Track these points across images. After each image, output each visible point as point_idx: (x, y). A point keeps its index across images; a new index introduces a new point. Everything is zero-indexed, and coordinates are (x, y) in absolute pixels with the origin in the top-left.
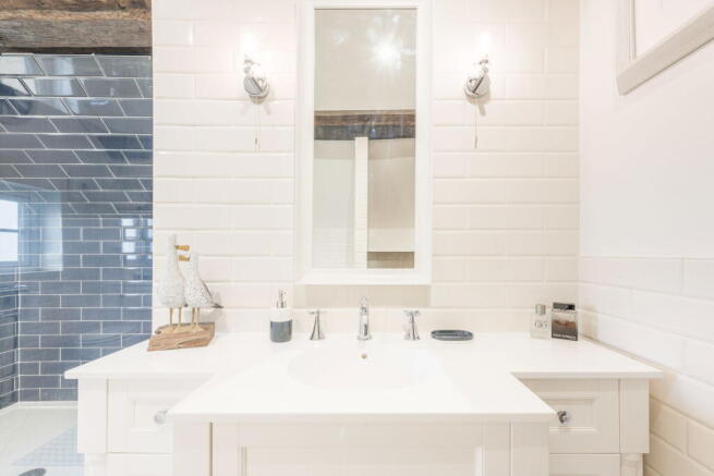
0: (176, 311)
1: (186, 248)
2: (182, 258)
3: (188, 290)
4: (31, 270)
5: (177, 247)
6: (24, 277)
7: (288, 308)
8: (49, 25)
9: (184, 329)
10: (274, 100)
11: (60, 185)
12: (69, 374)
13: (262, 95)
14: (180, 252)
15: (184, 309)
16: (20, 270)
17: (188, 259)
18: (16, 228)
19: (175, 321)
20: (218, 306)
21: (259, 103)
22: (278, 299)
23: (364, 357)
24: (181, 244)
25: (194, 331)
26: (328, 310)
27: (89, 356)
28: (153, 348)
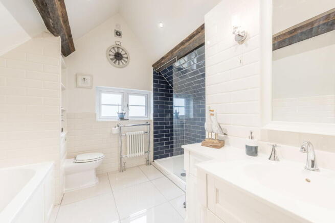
0: (210, 134)
1: (213, 111)
2: (212, 115)
3: (214, 126)
4: (187, 118)
5: (210, 111)
6: (186, 119)
7: (255, 140)
8: (185, 48)
9: (213, 141)
10: (250, 38)
11: (191, 92)
12: (183, 147)
13: (243, 39)
14: (211, 112)
15: (213, 133)
16: (184, 118)
17: (213, 115)
18: (184, 106)
19: (210, 137)
20: (225, 134)
21: (242, 44)
22: (249, 134)
23: (308, 181)
24: (211, 109)
25: (216, 142)
26: (281, 145)
27: (189, 143)
28: (203, 145)
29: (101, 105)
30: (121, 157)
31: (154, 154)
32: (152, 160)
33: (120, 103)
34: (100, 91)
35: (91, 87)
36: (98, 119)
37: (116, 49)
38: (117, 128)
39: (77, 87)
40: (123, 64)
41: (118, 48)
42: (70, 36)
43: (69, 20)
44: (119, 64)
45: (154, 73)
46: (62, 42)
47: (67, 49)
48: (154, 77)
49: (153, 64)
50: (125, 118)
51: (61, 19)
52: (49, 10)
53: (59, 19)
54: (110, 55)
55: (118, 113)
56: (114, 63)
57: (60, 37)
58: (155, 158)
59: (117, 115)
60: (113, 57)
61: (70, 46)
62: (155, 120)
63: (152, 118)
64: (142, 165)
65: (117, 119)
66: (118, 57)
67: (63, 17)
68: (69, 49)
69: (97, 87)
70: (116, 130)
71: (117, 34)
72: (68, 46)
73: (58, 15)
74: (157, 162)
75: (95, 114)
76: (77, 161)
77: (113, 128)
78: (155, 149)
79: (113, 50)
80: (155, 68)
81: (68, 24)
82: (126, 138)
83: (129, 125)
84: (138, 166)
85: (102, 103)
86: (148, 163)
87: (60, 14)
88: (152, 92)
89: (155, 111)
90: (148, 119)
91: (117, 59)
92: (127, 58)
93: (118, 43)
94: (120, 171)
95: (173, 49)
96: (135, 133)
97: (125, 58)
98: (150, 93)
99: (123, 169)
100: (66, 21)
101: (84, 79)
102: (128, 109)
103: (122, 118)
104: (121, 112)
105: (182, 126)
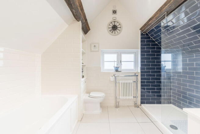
4: (174, 71)
11: (181, 46)
18: (171, 60)
29: (104, 61)
30: (116, 98)
31: (141, 99)
32: (140, 104)
33: (116, 60)
34: (103, 53)
35: (98, 51)
36: (102, 71)
37: (113, 23)
38: (113, 77)
39: (91, 51)
40: (118, 32)
41: (114, 22)
42: (86, 20)
43: (84, 8)
44: (115, 33)
45: (142, 34)
46: (82, 25)
47: (86, 29)
48: (142, 38)
49: (140, 27)
50: (119, 71)
51: (79, 8)
52: (71, 2)
53: (78, 9)
54: (109, 28)
55: (114, 67)
56: (112, 33)
57: (80, 21)
58: (142, 103)
59: (113, 68)
60: (111, 29)
61: (87, 27)
62: (142, 72)
63: (139, 71)
64: (132, 106)
65: (114, 71)
66: (114, 28)
67: (80, 7)
68: (87, 29)
69: (102, 51)
70: (112, 79)
71: (114, 13)
72: (86, 27)
73: (77, 6)
74: (143, 106)
75: (101, 67)
76: (90, 96)
77: (111, 77)
78: (142, 96)
79: (111, 25)
80: (142, 31)
81: (84, 11)
82: (120, 85)
83: (122, 76)
84: (128, 106)
85: (105, 61)
86: (136, 106)
87: (78, 4)
88: (139, 50)
89: (142, 65)
90: (136, 71)
91: (114, 30)
92: (121, 28)
93: (114, 18)
94: (115, 108)
95: (162, 6)
96: (126, 81)
97: (119, 28)
98: (138, 51)
99: (117, 106)
100: (82, 9)
101: (95, 46)
102: (121, 64)
103: (117, 71)
104: (116, 66)
105: (169, 79)
